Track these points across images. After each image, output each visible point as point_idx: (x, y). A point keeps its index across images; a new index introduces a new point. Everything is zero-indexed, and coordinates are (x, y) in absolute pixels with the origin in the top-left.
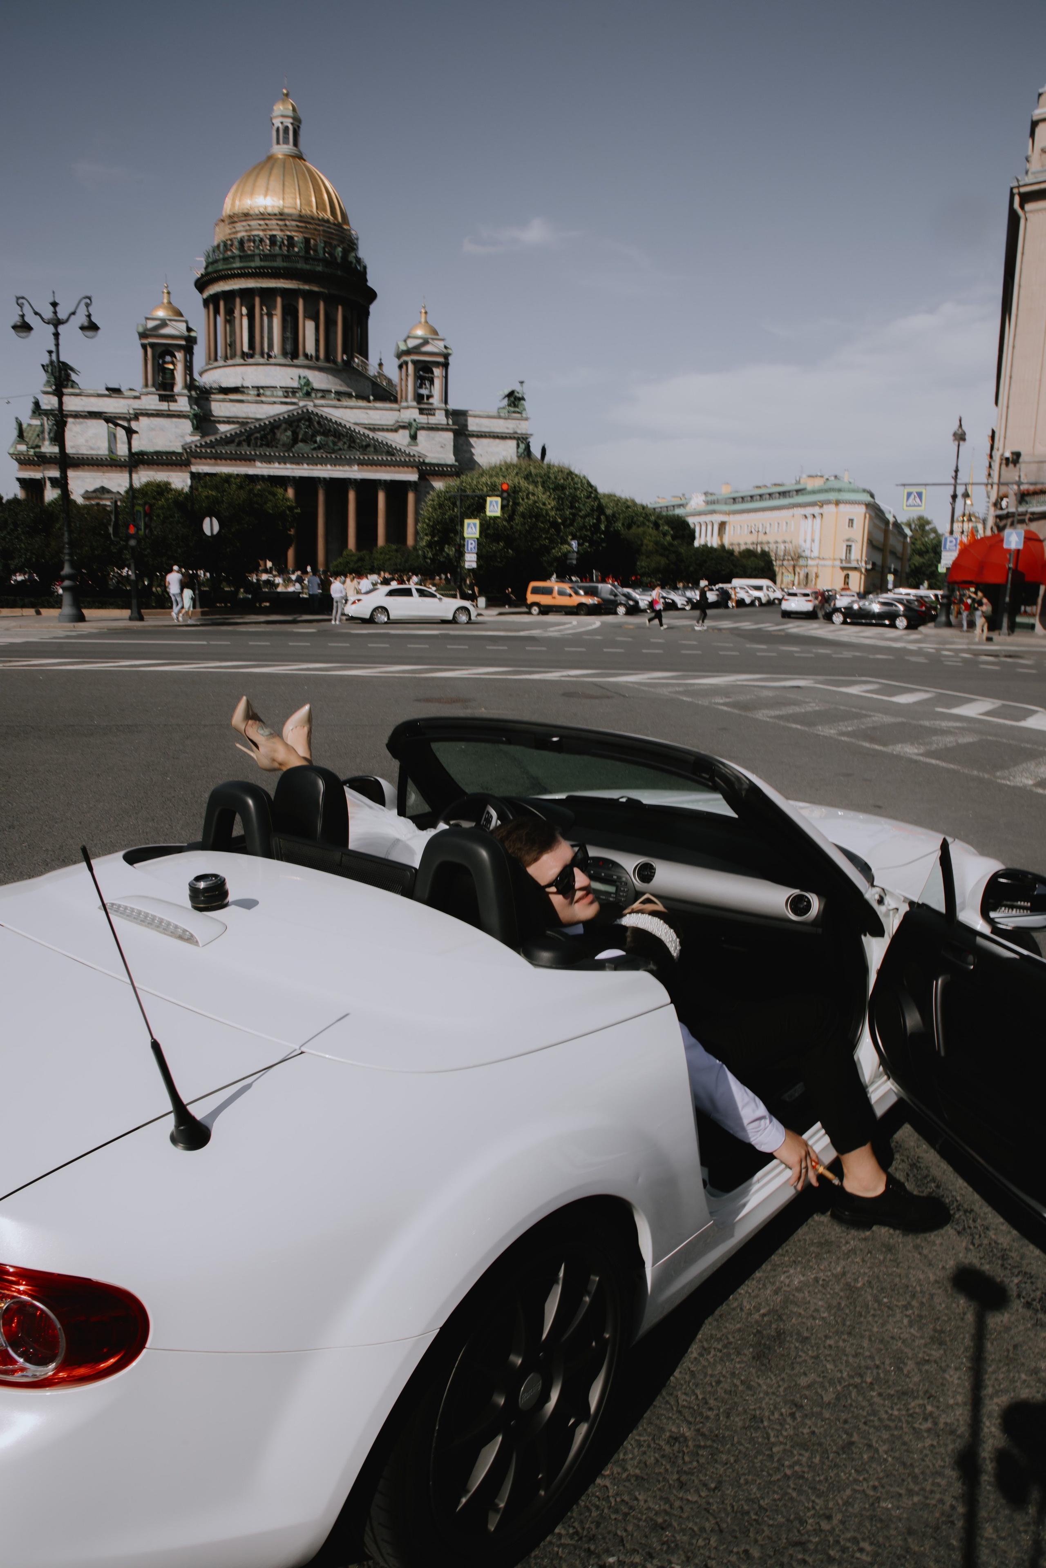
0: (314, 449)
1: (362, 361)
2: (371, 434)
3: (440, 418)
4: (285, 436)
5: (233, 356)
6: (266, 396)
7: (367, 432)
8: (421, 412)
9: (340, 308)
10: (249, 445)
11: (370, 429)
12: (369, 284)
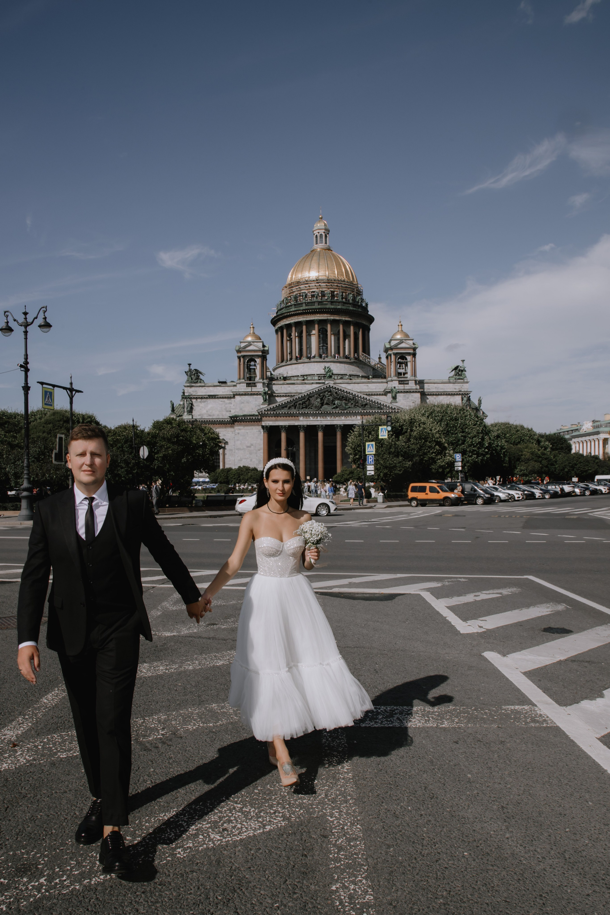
0: (334, 408)
1: (366, 357)
2: (368, 398)
3: (412, 385)
4: (317, 402)
5: (291, 359)
6: (308, 380)
7: (365, 396)
8: (401, 382)
9: (352, 328)
10: (295, 408)
11: (366, 394)
12: (369, 313)
